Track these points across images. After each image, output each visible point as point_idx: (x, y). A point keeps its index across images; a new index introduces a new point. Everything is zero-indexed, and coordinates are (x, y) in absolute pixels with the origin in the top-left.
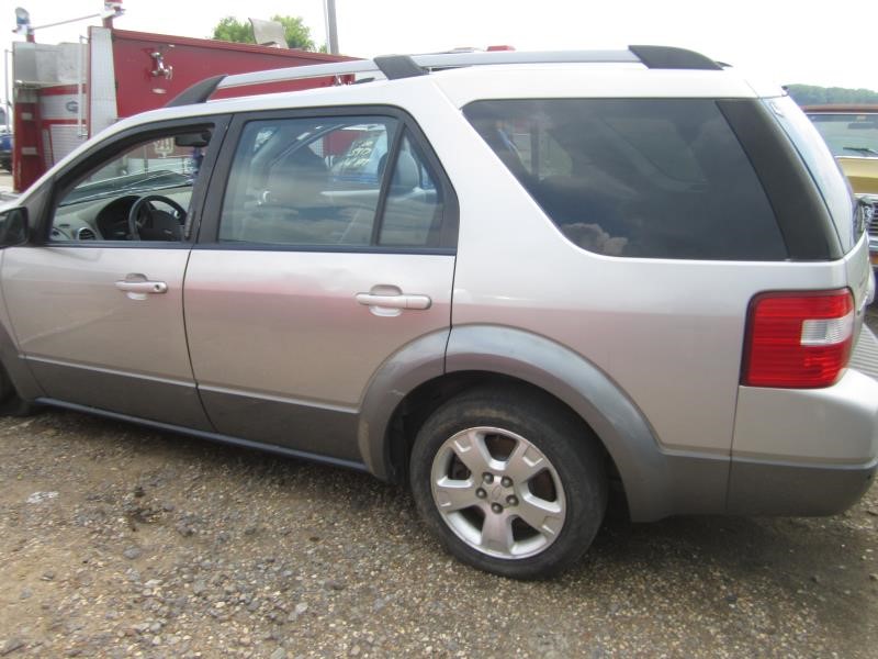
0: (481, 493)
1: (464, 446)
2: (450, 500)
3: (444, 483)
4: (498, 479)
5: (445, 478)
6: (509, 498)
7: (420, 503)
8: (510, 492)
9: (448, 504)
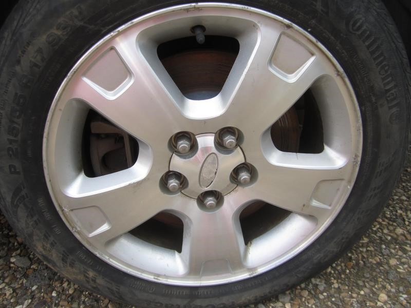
0: (173, 183)
1: (110, 87)
2: (106, 219)
3: (82, 189)
4: (207, 141)
5: (82, 178)
6: (237, 171)
7: (39, 247)
8: (236, 159)
9: (105, 227)
